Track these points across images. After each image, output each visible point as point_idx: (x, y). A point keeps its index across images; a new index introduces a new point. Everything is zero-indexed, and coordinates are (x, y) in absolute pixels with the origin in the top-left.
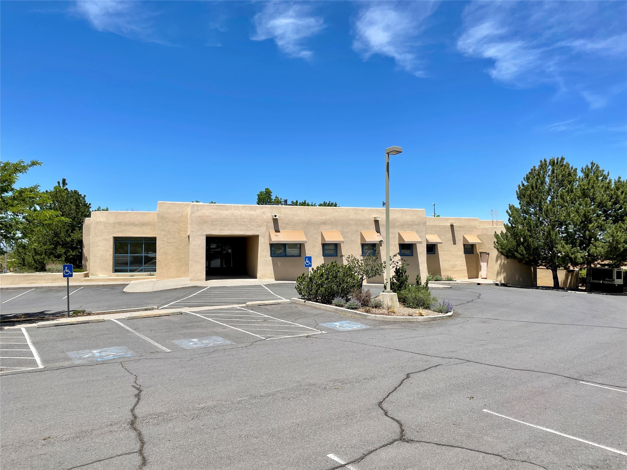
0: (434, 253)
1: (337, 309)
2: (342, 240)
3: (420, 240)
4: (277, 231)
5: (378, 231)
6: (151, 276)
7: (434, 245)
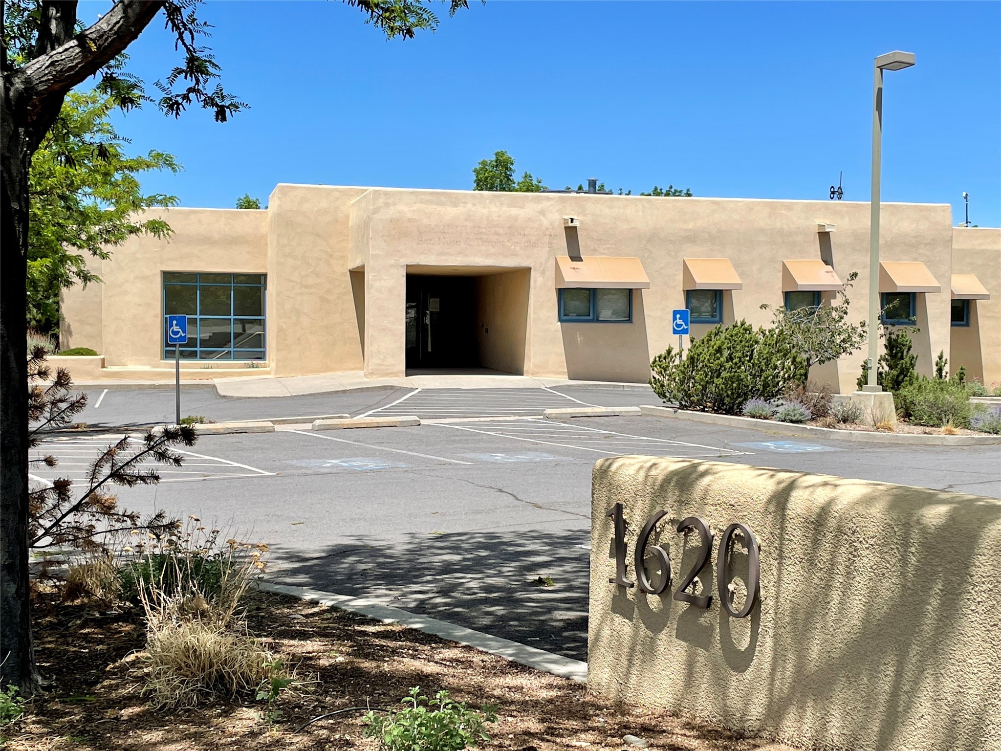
0: (967, 325)
1: (756, 424)
2: (738, 281)
3: (937, 284)
4: (576, 257)
5: (827, 260)
6: (253, 367)
7: (968, 301)
